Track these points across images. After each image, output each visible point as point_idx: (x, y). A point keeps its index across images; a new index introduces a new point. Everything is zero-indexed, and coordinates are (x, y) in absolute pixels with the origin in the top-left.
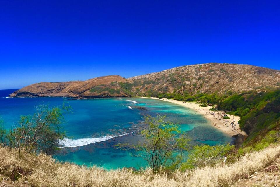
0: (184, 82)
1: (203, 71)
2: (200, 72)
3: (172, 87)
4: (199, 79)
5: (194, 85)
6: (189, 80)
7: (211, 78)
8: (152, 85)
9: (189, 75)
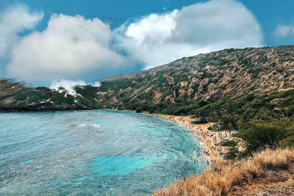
0: (178, 84)
1: (211, 64)
2: (206, 65)
3: (159, 92)
4: (204, 76)
5: (193, 87)
6: (187, 80)
7: (223, 75)
8: (131, 89)
9: (188, 71)
